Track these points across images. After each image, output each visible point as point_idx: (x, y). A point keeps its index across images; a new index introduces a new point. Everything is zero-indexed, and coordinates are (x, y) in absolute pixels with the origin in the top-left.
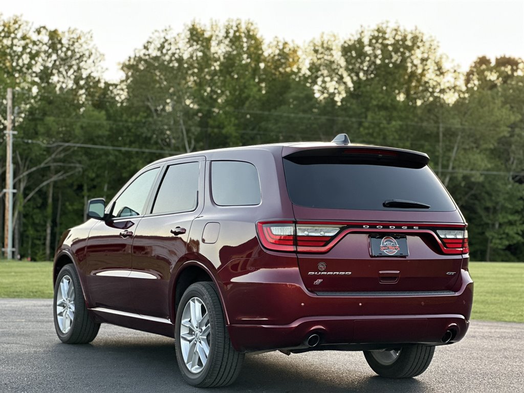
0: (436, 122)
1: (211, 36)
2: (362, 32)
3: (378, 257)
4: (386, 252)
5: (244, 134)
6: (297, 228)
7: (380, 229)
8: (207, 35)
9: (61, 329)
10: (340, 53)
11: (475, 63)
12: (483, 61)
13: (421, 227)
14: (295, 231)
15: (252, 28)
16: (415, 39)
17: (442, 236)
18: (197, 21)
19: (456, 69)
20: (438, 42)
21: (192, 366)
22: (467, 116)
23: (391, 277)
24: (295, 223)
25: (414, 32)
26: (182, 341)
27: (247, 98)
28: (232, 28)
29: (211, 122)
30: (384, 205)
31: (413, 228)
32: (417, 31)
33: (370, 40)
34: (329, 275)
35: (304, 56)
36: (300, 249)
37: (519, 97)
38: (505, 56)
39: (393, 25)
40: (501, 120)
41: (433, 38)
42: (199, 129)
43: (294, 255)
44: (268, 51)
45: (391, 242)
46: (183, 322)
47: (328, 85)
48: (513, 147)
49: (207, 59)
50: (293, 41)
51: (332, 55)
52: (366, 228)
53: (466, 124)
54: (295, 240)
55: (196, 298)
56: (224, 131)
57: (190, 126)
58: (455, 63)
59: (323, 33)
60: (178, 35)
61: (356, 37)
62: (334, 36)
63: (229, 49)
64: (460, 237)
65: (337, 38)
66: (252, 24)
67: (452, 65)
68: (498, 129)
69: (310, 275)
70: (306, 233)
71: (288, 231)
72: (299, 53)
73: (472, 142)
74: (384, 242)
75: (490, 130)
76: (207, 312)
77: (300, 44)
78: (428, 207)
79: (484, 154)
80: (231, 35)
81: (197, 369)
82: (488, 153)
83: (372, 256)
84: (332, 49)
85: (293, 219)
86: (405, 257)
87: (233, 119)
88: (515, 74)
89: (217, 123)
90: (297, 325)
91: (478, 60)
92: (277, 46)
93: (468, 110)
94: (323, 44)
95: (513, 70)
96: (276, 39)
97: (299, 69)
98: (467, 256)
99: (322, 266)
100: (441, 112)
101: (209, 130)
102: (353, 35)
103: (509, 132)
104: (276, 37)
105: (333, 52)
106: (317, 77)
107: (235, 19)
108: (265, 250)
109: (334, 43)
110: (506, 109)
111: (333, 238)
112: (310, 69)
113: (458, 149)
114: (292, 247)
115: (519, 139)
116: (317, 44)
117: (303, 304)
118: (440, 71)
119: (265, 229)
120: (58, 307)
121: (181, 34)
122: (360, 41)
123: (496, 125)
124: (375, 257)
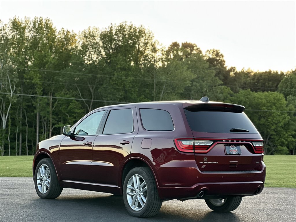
0: (153, 78)
1: (25, 26)
2: (111, 27)
3: (229, 155)
4: (232, 153)
5: (44, 83)
6: (195, 141)
7: (230, 142)
8: (23, 25)
9: (41, 191)
10: (99, 39)
11: (171, 45)
12: (175, 45)
13: (247, 141)
14: (194, 143)
15: (49, 23)
16: (140, 32)
17: (254, 145)
18: (17, 18)
19: (163, 49)
20: (153, 34)
21: (135, 208)
22: (168, 75)
23: (234, 164)
24: (194, 139)
25: (140, 28)
26: (127, 195)
27: (47, 63)
28: (37, 22)
29: (25, 76)
30: (231, 131)
31: (243, 142)
32: (142, 28)
33: (116, 32)
34: (208, 163)
35: (79, 40)
36: (196, 151)
37: (195, 65)
38: (187, 42)
39: (129, 24)
40: (187, 77)
41: (151, 32)
42: (18, 80)
43: (193, 154)
44: (59, 36)
45: (234, 148)
46: (128, 186)
47: (93, 56)
48: (192, 92)
49: (22, 40)
50: (72, 31)
51: (95, 39)
52: (224, 141)
53: (169, 79)
54: (194, 147)
55: (137, 175)
56: (33, 81)
57: (13, 78)
58: (163, 46)
59: (90, 27)
60: (5, 25)
61: (108, 30)
62: (96, 29)
63: (35, 34)
64: (261, 145)
65: (98, 30)
66: (49, 21)
67: (161, 47)
68: (185, 82)
69: (201, 163)
70: (198, 144)
71: (190, 143)
72: (76, 38)
73: (171, 89)
74: (231, 148)
75: (181, 83)
76: (144, 181)
77: (77, 33)
78: (248, 132)
79: (178, 96)
80: (37, 26)
81: (137, 209)
82: (179, 95)
83: (226, 154)
84: (95, 36)
85: (193, 138)
86: (239, 155)
87: (38, 75)
88: (192, 52)
89: (29, 77)
90: (195, 187)
91: (173, 44)
92: (63, 33)
93: (169, 71)
94: (90, 33)
95: (192, 50)
96: (63, 29)
97: (76, 47)
98: (263, 154)
99: (205, 159)
100: (155, 72)
101: (24, 80)
102: (106, 29)
103: (191, 84)
104: (63, 28)
105: (96, 38)
106: (86, 51)
107: (39, 17)
108: (179, 152)
109: (96, 33)
110: (190, 71)
111: (210, 146)
112: (82, 47)
113: (164, 93)
114: (193, 150)
115: (195, 88)
116: (86, 33)
117: (198, 177)
118: (154, 50)
119: (178, 142)
120: (37, 180)
121: (7, 24)
122: (111, 32)
123: (184, 80)
124: (228, 155)
